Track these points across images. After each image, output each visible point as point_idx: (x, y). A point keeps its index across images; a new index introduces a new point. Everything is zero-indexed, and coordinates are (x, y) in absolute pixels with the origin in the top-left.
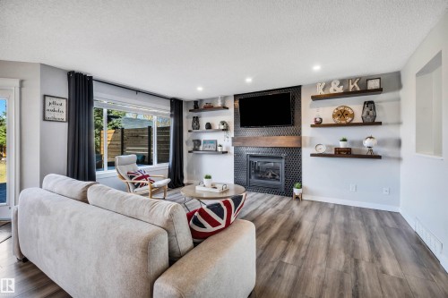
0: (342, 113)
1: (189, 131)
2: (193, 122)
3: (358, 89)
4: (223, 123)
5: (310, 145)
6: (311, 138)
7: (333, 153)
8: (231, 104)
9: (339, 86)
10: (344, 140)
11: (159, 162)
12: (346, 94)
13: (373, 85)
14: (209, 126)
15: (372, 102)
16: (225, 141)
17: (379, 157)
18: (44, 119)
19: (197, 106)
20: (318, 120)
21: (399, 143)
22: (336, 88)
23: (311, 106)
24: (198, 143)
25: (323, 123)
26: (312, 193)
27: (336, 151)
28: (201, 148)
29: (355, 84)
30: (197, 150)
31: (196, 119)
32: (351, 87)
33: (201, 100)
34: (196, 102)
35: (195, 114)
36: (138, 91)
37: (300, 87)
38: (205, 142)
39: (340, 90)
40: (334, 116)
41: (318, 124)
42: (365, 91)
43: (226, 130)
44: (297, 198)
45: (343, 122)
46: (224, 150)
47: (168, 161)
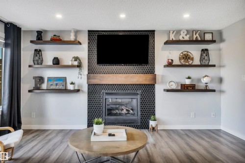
0: (186, 57)
1: (30, 66)
2: (35, 55)
3: (199, 39)
4: (76, 59)
5: (163, 82)
6: (163, 76)
7: (180, 88)
8: (84, 39)
9: (186, 35)
10: (189, 78)
12: (191, 42)
13: (208, 37)
14: (57, 62)
15: (207, 50)
16: (79, 78)
17: (214, 91)
20: (170, 61)
21: (221, 80)
22: (184, 36)
23: (163, 49)
25: (174, 63)
26: (164, 123)
27: (181, 87)
28: (44, 86)
29: (197, 35)
30: (39, 89)
31: (38, 52)
32: (195, 37)
33: (46, 31)
35: (38, 47)
37: (154, 31)
38: (49, 79)
39: (187, 38)
40: (180, 59)
41: (170, 65)
42: (203, 41)
43: (79, 66)
44: (153, 129)
45: (187, 64)
46: (76, 88)
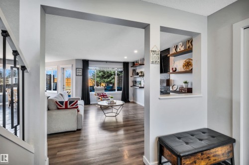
0: (188, 64)
1: (131, 77)
3: (191, 47)
4: (141, 72)
9: (182, 46)
10: (186, 83)
11: (118, 90)
14: (138, 74)
18: (76, 75)
19: (134, 64)
20: (174, 69)
22: (181, 48)
24: (135, 82)
25: (177, 71)
29: (190, 44)
30: (135, 85)
31: (134, 71)
34: (133, 63)
35: (134, 68)
36: (106, 62)
37: (169, 49)
39: (183, 48)
40: (183, 66)
43: (143, 76)
45: (188, 70)
46: (142, 86)
47: (121, 90)
